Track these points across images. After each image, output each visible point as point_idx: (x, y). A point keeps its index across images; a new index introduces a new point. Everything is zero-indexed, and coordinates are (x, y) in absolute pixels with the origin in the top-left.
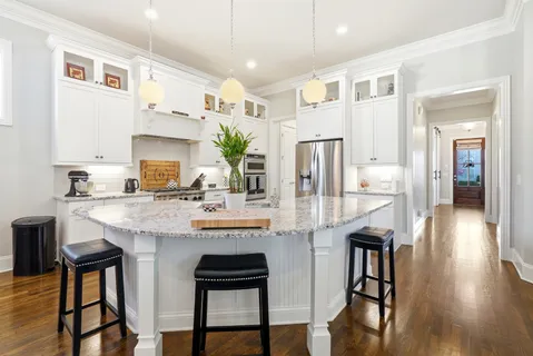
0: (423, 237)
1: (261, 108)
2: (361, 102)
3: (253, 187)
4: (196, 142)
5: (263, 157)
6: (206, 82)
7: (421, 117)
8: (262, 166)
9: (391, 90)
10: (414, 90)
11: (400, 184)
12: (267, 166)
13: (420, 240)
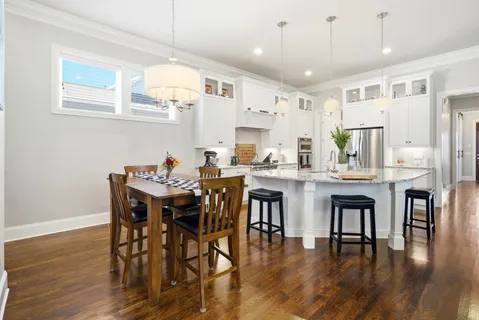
0: (448, 204)
1: (309, 102)
2: (397, 99)
3: (305, 162)
4: (268, 130)
5: (310, 140)
6: (276, 87)
7: (446, 106)
8: (309, 147)
9: (423, 90)
10: (443, 89)
11: (431, 161)
12: (313, 147)
13: (445, 206)
